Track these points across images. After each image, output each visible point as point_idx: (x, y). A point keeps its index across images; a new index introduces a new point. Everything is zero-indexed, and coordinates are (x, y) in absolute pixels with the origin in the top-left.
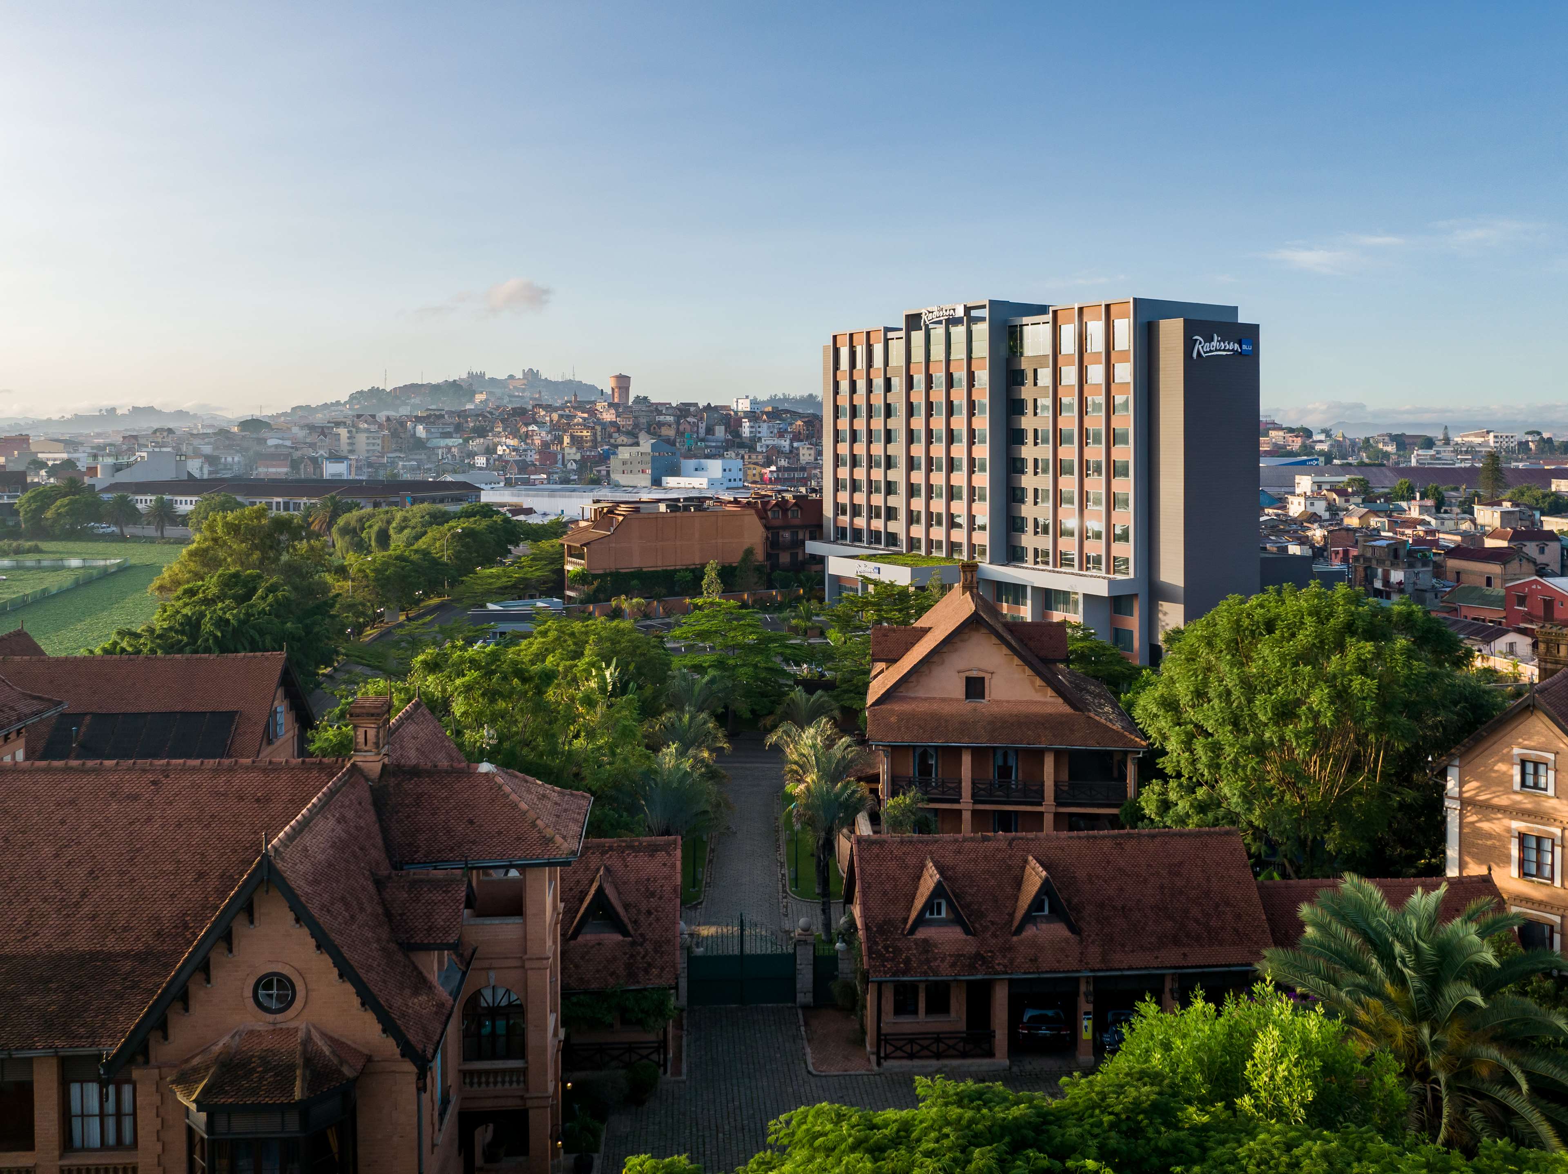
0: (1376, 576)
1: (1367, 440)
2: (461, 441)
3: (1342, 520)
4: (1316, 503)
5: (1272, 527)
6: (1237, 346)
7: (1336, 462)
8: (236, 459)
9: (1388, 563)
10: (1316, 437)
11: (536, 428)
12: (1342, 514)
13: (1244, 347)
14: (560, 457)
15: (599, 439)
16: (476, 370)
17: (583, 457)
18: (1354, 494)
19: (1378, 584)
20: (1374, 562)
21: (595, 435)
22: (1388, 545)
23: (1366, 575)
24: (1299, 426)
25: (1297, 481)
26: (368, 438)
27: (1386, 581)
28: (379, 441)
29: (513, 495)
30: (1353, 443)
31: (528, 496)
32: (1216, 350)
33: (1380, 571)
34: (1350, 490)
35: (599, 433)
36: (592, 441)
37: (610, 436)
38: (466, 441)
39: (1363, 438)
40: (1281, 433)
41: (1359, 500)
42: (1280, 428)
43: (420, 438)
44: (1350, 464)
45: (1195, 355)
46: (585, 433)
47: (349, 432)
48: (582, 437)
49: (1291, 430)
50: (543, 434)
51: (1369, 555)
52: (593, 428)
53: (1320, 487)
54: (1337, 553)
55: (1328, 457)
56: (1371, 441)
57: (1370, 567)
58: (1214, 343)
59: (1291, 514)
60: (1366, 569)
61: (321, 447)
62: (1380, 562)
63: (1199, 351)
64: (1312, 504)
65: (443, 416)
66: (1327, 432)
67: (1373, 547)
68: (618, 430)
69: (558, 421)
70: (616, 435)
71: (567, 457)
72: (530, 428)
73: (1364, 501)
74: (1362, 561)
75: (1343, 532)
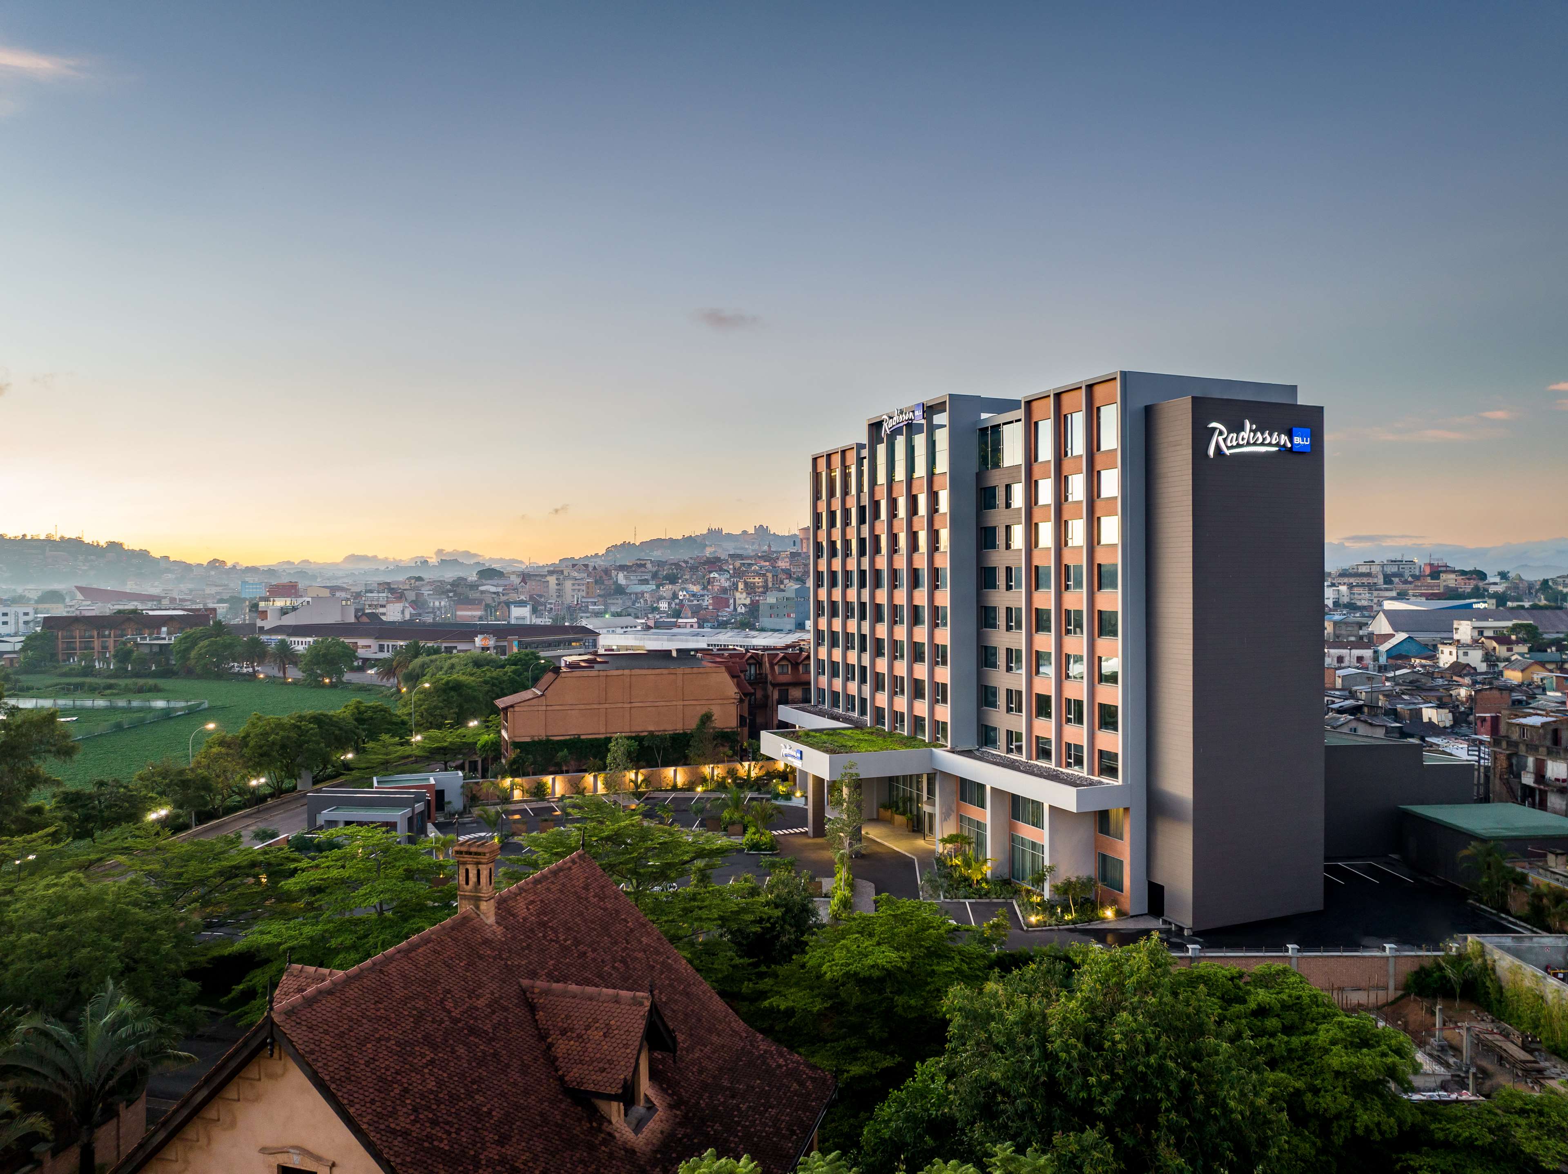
0: (1524, 767)
1: (1545, 582)
2: (654, 587)
3: (1501, 673)
4: (1470, 652)
5: (1411, 682)
6: (1284, 439)
7: (1509, 604)
8: (443, 603)
9: (1543, 750)
10: (1491, 579)
11: (716, 575)
12: (1502, 665)
13: (1297, 440)
14: (732, 601)
15: (770, 585)
16: (714, 527)
17: (752, 601)
18: (1518, 642)
19: (1528, 779)
20: (1522, 748)
21: (766, 581)
22: (1544, 725)
23: (1511, 765)
24: (1472, 569)
25: (1455, 626)
26: (573, 585)
27: (1540, 776)
28: (584, 588)
29: (636, 639)
30: (1530, 586)
31: (650, 639)
32: (1248, 444)
33: (1531, 761)
34: (1513, 637)
35: (770, 580)
36: (763, 587)
37: (782, 582)
38: (658, 587)
39: (1541, 579)
40: (1453, 576)
41: (1524, 648)
42: (1454, 572)
43: (621, 585)
44: (1522, 607)
45: (1211, 452)
46: (757, 580)
47: (557, 579)
48: (754, 583)
49: (1463, 573)
50: (723, 580)
51: (1515, 736)
52: (764, 575)
53: (1481, 633)
54: (1484, 720)
55: (1501, 599)
56: (1550, 583)
57: (1516, 754)
58: (1245, 434)
59: (1441, 665)
60: (1509, 757)
61: (522, 593)
62: (1532, 748)
63: (1218, 447)
64: (1466, 654)
65: (644, 565)
66: (1503, 575)
67: (1522, 726)
68: (790, 577)
69: (740, 568)
70: (786, 581)
71: (738, 602)
72: (712, 575)
73: (1531, 650)
74: (1504, 744)
75: (1496, 693)
